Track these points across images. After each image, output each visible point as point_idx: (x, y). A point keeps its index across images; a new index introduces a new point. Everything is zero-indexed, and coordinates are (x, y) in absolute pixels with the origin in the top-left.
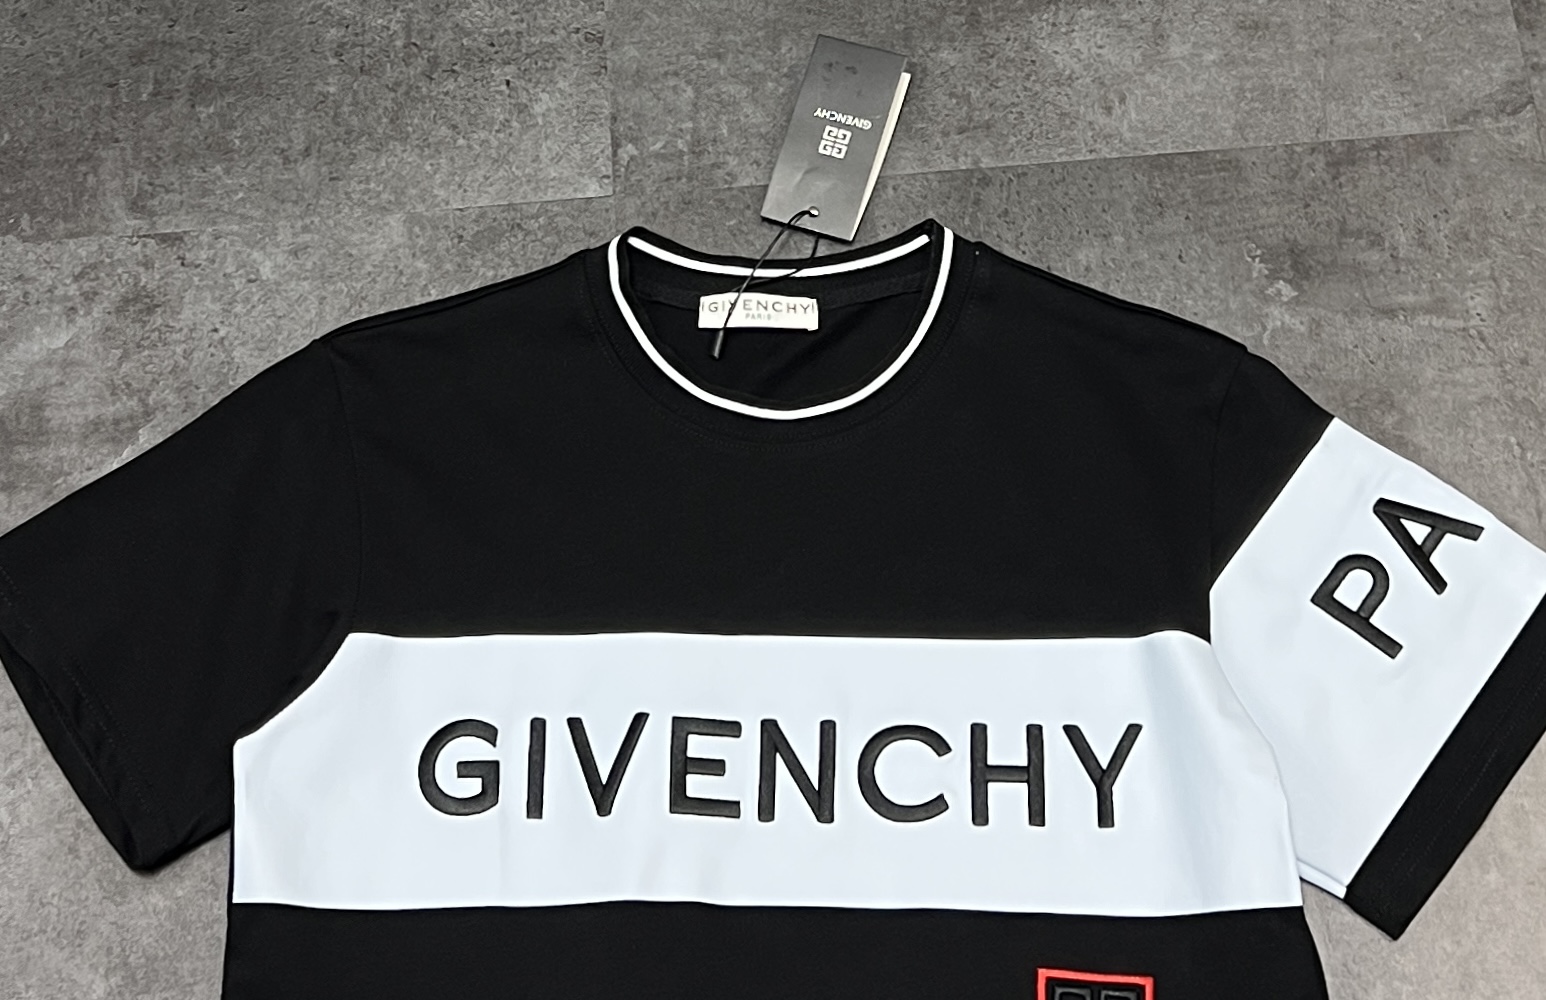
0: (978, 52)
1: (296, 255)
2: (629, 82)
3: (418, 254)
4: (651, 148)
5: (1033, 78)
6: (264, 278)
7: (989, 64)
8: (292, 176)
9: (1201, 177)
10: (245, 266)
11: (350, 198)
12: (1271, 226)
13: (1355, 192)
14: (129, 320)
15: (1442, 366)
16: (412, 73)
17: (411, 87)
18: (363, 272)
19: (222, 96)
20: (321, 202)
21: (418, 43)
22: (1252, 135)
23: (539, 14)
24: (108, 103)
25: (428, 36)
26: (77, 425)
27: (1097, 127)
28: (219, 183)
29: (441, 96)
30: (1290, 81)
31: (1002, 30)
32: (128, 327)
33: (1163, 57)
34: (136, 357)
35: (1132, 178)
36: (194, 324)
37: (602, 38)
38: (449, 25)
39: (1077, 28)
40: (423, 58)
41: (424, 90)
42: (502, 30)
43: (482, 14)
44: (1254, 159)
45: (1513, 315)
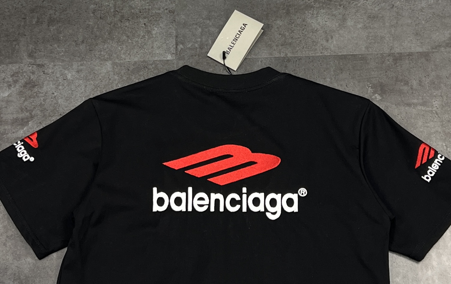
0: (289, 22)
1: (78, 72)
2: (182, 26)
3: (116, 74)
4: (188, 46)
5: (305, 30)
6: (69, 79)
7: (292, 25)
8: (78, 49)
9: (354, 62)
10: (63, 75)
11: (96, 57)
12: (375, 77)
13: (401, 68)
14: (27, 89)
15: (424, 122)
16: (116, 19)
17: (115, 24)
18: (98, 78)
19: (57, 23)
20: (86, 57)
21: (118, 11)
22: (371, 50)
23: (155, 4)
24: (23, 24)
25: (121, 9)
26: (10, 119)
27: (324, 46)
28: (56, 50)
29: (124, 27)
30: (383, 34)
31: (296, 15)
32: (27, 91)
33: (345, 25)
34: (29, 100)
35: (333, 62)
36: (47, 91)
37: (174, 12)
38: (128, 6)
39: (319, 15)
40: (119, 15)
41: (119, 25)
42: (144, 8)
43: (138, 3)
44: (371, 57)
45: (447, 107)
